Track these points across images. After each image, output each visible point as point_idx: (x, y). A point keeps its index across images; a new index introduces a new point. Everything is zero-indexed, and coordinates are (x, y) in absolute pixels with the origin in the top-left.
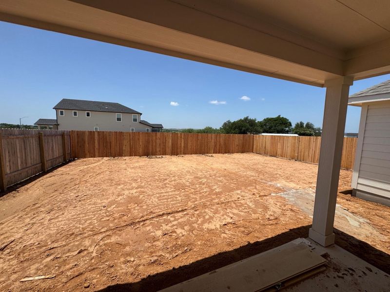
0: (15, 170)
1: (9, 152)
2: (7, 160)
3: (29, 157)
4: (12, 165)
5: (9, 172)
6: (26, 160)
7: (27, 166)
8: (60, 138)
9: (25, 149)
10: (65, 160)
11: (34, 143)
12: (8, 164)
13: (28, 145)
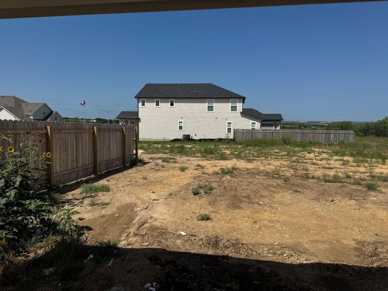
0: (65, 169)
1: (60, 148)
2: (58, 157)
3: (81, 156)
4: (62, 163)
5: (58, 171)
6: (77, 158)
7: (78, 166)
8: (119, 134)
9: (77, 146)
10: (124, 163)
11: (86, 139)
12: (58, 161)
13: (80, 141)
